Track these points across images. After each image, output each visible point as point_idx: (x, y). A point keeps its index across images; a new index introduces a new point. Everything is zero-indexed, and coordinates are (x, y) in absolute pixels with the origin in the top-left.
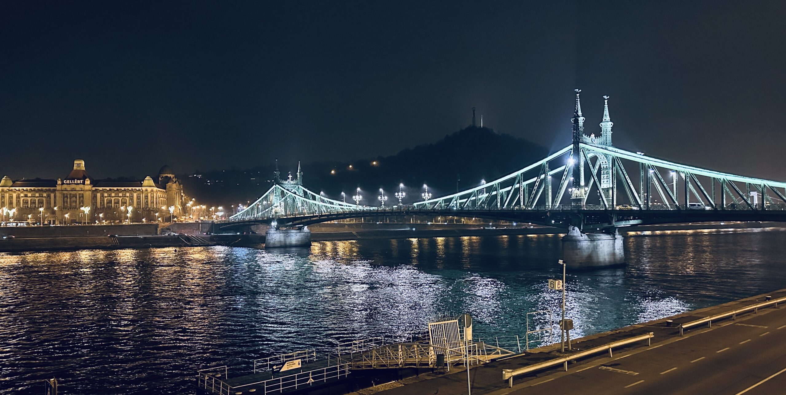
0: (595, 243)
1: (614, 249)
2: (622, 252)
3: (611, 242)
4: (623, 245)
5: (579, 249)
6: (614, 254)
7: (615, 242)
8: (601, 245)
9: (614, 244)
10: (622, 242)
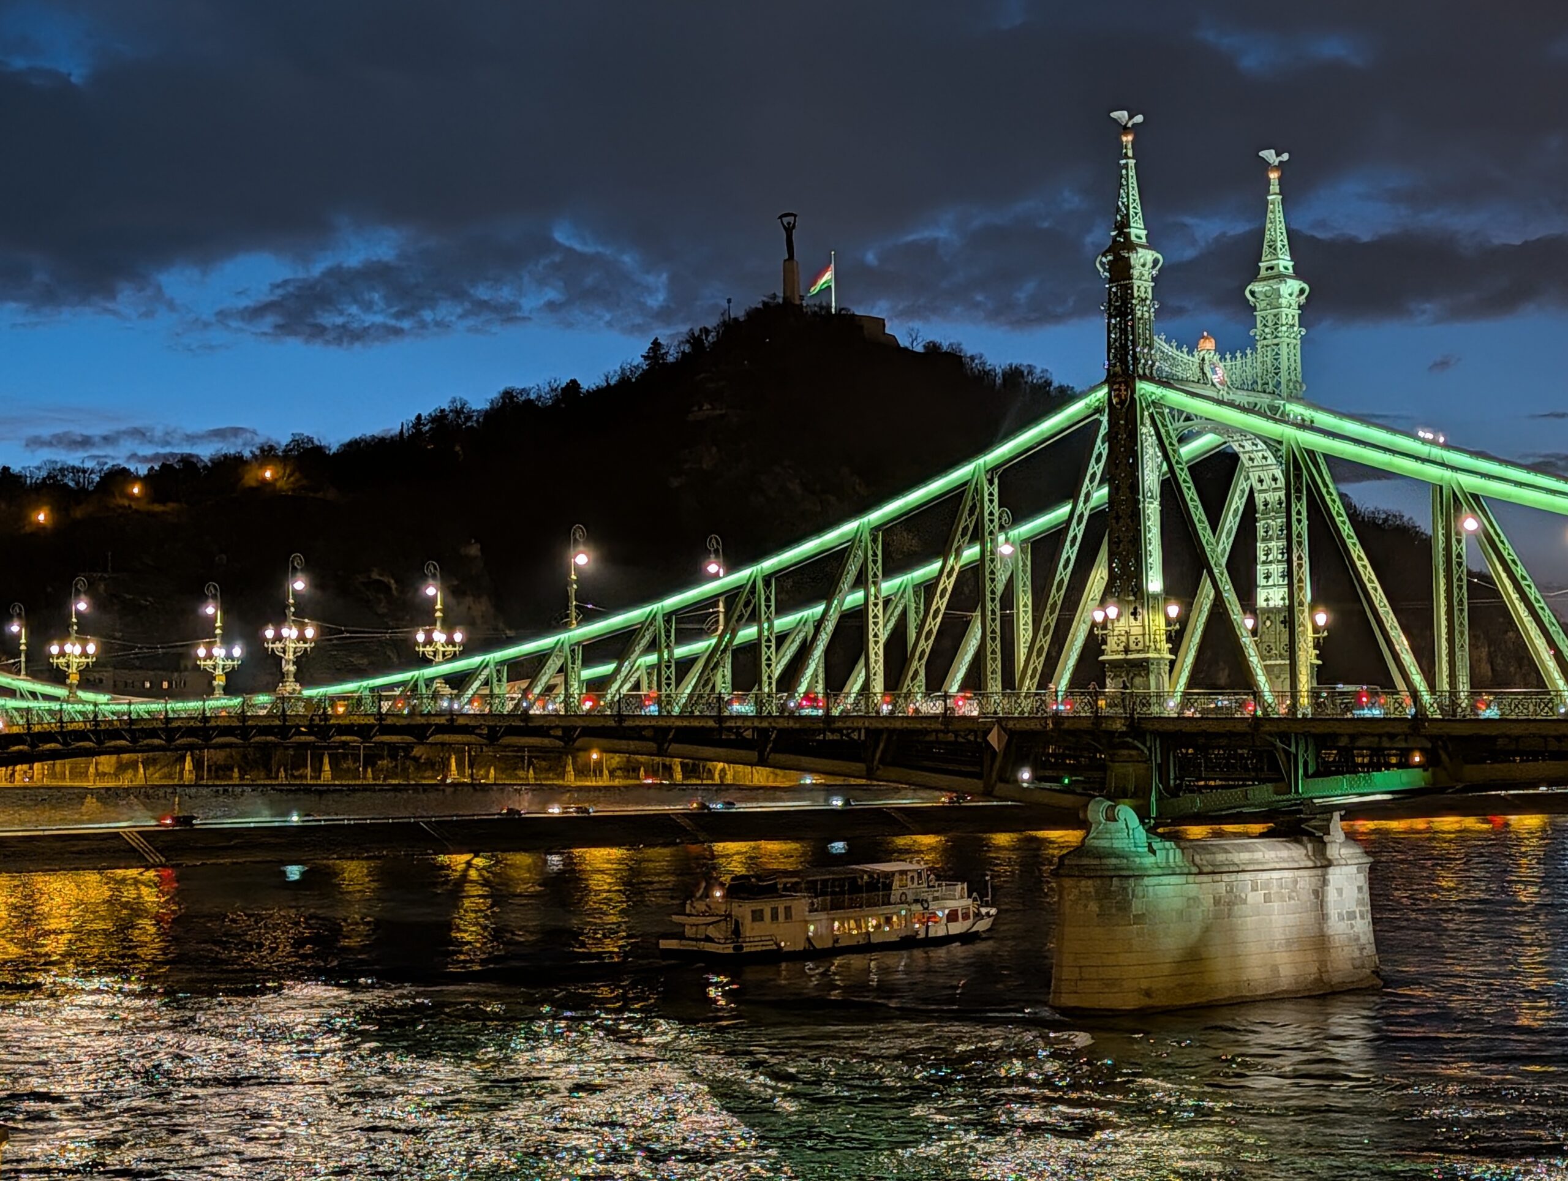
0: (1222, 888)
1: (1323, 917)
2: (1363, 927)
3: (1306, 880)
4: (1367, 896)
5: (1139, 918)
6: (1320, 942)
7: (1325, 882)
8: (1254, 898)
9: (1319, 894)
10: (1362, 880)
